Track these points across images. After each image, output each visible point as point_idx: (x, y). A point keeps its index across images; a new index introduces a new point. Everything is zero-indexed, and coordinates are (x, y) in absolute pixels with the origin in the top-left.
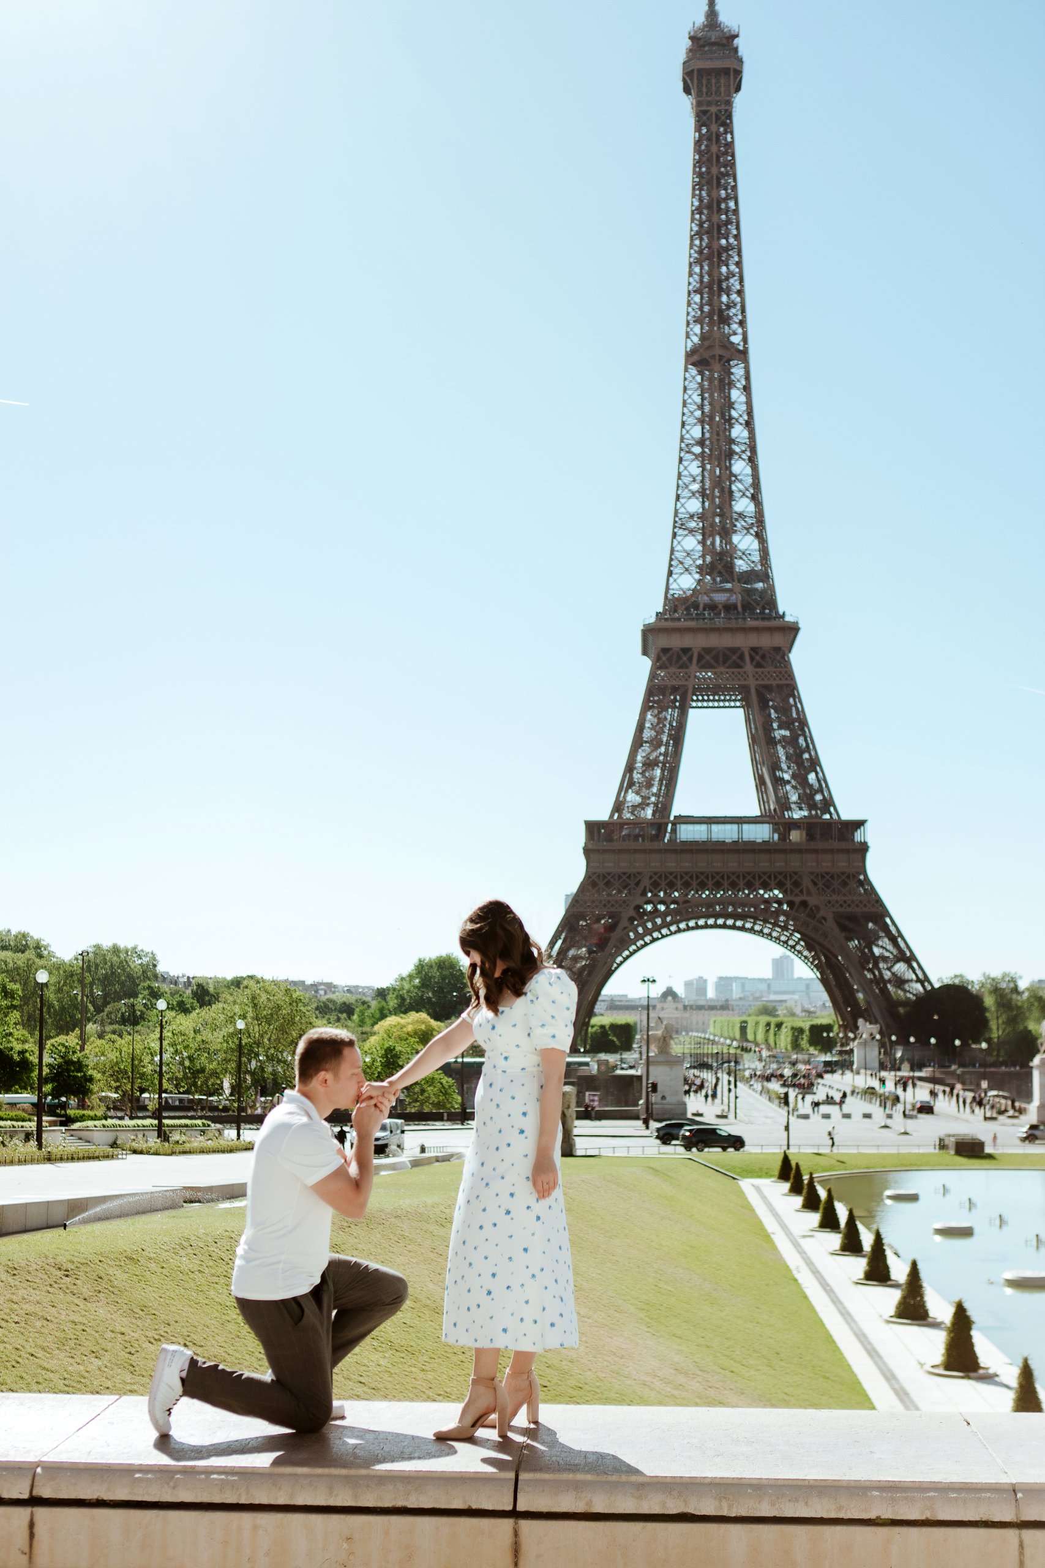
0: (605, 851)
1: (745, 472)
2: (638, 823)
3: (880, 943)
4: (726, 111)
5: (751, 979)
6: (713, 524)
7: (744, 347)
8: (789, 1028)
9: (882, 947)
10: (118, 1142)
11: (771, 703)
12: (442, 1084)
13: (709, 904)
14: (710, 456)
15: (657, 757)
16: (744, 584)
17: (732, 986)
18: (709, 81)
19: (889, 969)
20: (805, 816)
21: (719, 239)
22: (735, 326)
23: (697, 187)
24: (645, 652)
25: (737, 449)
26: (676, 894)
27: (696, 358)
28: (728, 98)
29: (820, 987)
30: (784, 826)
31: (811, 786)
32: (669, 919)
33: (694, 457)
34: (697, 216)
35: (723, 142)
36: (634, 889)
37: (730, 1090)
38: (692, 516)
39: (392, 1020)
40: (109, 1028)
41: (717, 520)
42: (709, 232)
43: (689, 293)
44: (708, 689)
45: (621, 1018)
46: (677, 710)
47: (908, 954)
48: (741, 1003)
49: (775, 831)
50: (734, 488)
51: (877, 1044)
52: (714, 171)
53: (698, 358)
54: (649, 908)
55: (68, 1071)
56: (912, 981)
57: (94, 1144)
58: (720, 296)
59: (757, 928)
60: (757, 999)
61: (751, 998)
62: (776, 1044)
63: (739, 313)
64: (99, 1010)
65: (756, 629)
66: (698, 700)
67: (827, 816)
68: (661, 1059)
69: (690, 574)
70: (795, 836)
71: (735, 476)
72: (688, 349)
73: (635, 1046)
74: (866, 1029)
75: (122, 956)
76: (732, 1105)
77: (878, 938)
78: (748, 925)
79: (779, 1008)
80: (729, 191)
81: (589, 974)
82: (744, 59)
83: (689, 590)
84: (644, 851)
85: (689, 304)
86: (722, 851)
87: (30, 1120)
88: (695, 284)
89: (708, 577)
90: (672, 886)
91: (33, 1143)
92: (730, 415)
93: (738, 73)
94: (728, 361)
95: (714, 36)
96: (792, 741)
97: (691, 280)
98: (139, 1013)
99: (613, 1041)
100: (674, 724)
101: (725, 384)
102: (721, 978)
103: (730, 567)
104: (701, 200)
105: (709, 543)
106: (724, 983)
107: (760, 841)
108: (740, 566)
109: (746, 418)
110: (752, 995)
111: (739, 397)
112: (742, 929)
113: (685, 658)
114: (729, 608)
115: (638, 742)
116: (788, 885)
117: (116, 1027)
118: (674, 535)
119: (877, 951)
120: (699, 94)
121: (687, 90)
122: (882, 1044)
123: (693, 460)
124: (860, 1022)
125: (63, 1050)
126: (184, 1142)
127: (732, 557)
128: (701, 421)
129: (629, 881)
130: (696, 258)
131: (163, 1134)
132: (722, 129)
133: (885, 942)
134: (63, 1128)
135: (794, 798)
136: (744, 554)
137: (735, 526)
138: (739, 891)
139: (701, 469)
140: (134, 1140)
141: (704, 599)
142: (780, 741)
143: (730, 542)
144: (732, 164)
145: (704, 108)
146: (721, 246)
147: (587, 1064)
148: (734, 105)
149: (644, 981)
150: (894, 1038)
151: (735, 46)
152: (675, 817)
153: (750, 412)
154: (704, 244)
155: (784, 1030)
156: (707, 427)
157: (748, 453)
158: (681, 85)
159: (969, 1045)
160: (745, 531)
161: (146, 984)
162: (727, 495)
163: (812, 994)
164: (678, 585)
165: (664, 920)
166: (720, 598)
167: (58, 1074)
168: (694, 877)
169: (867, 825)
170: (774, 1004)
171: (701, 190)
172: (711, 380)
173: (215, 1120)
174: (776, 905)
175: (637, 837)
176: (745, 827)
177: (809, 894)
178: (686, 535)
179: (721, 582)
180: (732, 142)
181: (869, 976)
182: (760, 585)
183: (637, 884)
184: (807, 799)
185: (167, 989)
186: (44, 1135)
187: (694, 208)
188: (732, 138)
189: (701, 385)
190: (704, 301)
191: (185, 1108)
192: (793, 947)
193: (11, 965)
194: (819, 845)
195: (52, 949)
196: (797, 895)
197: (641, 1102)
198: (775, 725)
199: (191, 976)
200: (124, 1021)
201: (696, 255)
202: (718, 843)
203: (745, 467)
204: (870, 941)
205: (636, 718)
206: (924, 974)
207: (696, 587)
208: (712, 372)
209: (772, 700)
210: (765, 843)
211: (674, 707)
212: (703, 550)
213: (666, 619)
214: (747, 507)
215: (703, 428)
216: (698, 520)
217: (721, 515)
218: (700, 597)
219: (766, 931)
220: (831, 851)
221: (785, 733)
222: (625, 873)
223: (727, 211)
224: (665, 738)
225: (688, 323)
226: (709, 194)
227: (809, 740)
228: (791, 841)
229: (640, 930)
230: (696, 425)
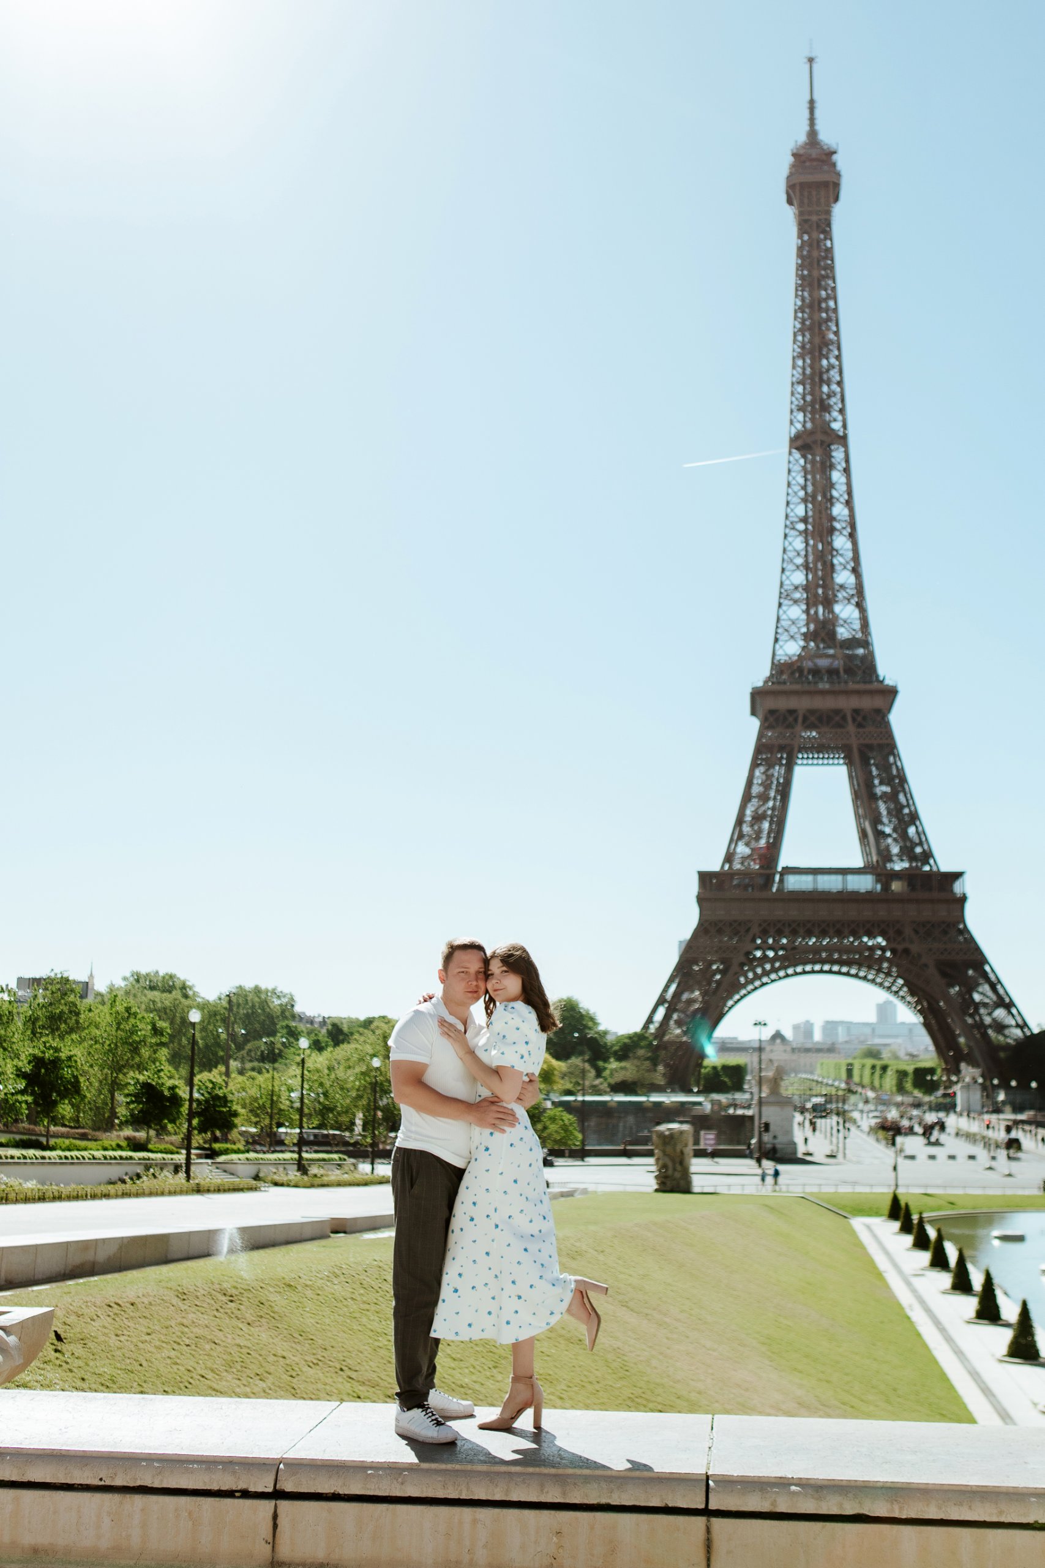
0: (717, 900)
1: (846, 547)
2: (745, 874)
3: (980, 989)
4: (826, 219)
5: (856, 1024)
6: (816, 595)
7: (844, 433)
8: (894, 1070)
9: (982, 993)
10: (261, 1175)
11: (872, 762)
12: (563, 1122)
13: (816, 950)
14: (813, 532)
15: (765, 811)
16: (847, 648)
17: (838, 1029)
18: (810, 193)
19: (990, 1014)
20: (906, 869)
21: (820, 335)
22: (835, 414)
24: (753, 713)
25: (837, 525)
26: (784, 941)
27: (799, 443)
28: (826, 208)
29: (923, 1032)
30: (885, 876)
31: (911, 841)
32: (777, 965)
33: (798, 533)
34: (800, 315)
35: (824, 247)
36: (745, 936)
37: (838, 1130)
38: (796, 588)
40: (248, 1065)
41: (820, 591)
42: (811, 328)
43: (793, 384)
44: (813, 748)
45: (733, 1060)
46: (784, 768)
47: (1007, 1000)
48: (846, 1046)
49: (877, 881)
50: (835, 561)
51: (978, 1088)
52: (815, 273)
53: (802, 443)
54: (758, 954)
55: (214, 1106)
56: (1012, 1026)
57: (238, 1177)
58: (821, 386)
59: (862, 974)
60: (862, 1042)
61: (855, 1042)
62: (881, 1086)
63: (840, 402)
64: (240, 1047)
65: (858, 693)
66: (803, 758)
68: (772, 1099)
69: (796, 641)
70: (896, 886)
71: (837, 551)
72: (792, 436)
73: (746, 1087)
74: (969, 1072)
75: (263, 996)
76: (841, 1145)
77: (978, 985)
78: (853, 971)
79: (885, 1050)
80: (829, 292)
81: (701, 1017)
82: (843, 173)
83: (794, 655)
84: (753, 900)
85: (793, 394)
86: (827, 901)
87: (178, 1153)
88: (797, 376)
89: (812, 644)
90: (780, 933)
91: (182, 1175)
92: (831, 495)
93: (836, 186)
94: (829, 446)
95: (814, 153)
96: (892, 797)
97: (795, 372)
98: (277, 1051)
99: (725, 1082)
100: (781, 781)
101: (827, 466)
102: (828, 1022)
103: (832, 634)
104: (803, 300)
105: (812, 612)
106: (830, 1026)
107: (863, 891)
108: (841, 634)
109: (846, 497)
110: (859, 1036)
111: (840, 478)
112: (848, 974)
113: (791, 719)
114: (832, 672)
115: (747, 798)
116: (891, 933)
117: (256, 1064)
118: (780, 605)
119: (977, 997)
120: (801, 205)
121: (790, 202)
122: (984, 1087)
123: (797, 536)
124: (963, 1066)
125: (210, 1085)
126: (322, 1176)
127: (834, 626)
128: (805, 501)
129: (739, 928)
130: (799, 353)
131: (302, 1168)
132: (822, 236)
133: (986, 988)
134: (209, 1161)
135: (895, 850)
136: (845, 622)
137: (837, 596)
138: (843, 939)
139: (804, 544)
140: (275, 1173)
141: (807, 664)
142: (881, 797)
143: (832, 611)
144: (832, 268)
145: (806, 217)
146: (821, 342)
147: (700, 1104)
148: (833, 214)
149: (756, 1024)
150: (996, 1082)
151: (833, 161)
152: (783, 868)
153: (850, 493)
154: (806, 340)
155: (889, 1072)
156: (810, 506)
157: (849, 530)
158: (784, 197)
160: (847, 602)
161: (284, 1024)
162: (829, 568)
163: (917, 1037)
164: (784, 651)
165: (773, 966)
166: (823, 663)
167: (206, 1109)
168: (801, 924)
169: (966, 877)
170: (878, 1048)
171: (802, 291)
172: (813, 462)
173: (351, 1155)
174: (879, 952)
175: (746, 887)
176: (850, 878)
177: (912, 942)
178: (791, 605)
179: (825, 648)
180: (832, 248)
181: (970, 1021)
182: (860, 651)
183: (748, 930)
184: (908, 851)
185: (304, 1029)
186: (193, 1168)
187: (797, 307)
188: (832, 244)
189: (804, 468)
190: (806, 392)
191: (322, 1143)
192: (896, 992)
193: (159, 1005)
194: (921, 895)
195: (196, 989)
196: (900, 943)
197: (754, 1141)
198: (876, 782)
199: (326, 1016)
200: (263, 1059)
201: (799, 350)
202: (823, 893)
203: (846, 542)
204: (970, 987)
205: (746, 774)
206: (1023, 1020)
207: (800, 654)
208: (813, 455)
209: (873, 758)
210: (868, 893)
211: (781, 765)
212: (808, 619)
213: (773, 683)
214: (848, 579)
215: (806, 507)
216: (802, 591)
217: (824, 587)
218: (804, 662)
219: (870, 977)
220: (932, 901)
221: (886, 789)
222: (735, 921)
223: (827, 310)
224: (772, 794)
225: (792, 411)
226: (810, 295)
227: (909, 795)
228: (892, 891)
229: (750, 975)
230: (799, 503)
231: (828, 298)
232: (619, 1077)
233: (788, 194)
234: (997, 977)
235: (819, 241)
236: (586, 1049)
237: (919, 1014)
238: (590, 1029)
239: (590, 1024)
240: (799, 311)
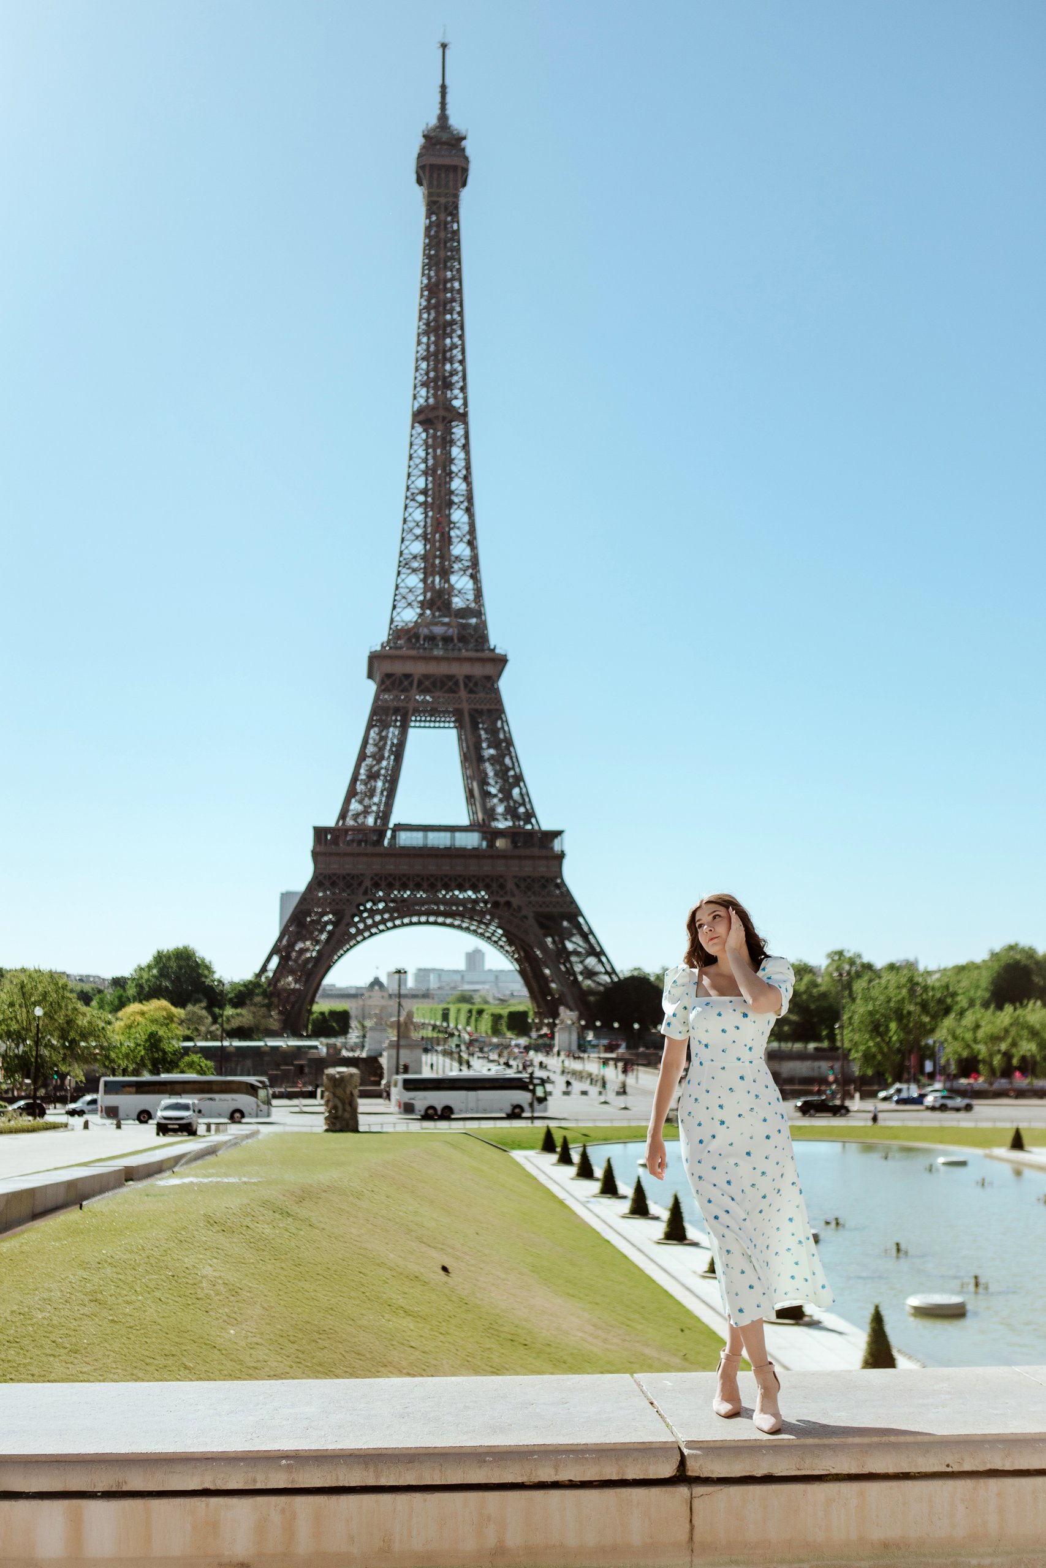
0: (331, 854)
1: (462, 520)
2: (362, 829)
3: (574, 939)
4: (454, 202)
5: (447, 971)
6: (433, 565)
7: (464, 410)
8: (489, 1014)
9: (575, 943)
11: (481, 726)
12: (201, 1067)
14: (433, 503)
15: (379, 770)
16: (462, 618)
17: (429, 977)
18: (439, 175)
19: (582, 962)
20: (510, 827)
21: (445, 314)
22: (456, 392)
23: (426, 267)
24: (370, 676)
25: (456, 499)
26: (393, 894)
27: (422, 417)
28: (455, 192)
29: (518, 978)
30: (491, 835)
31: (515, 802)
32: (386, 916)
33: (417, 505)
34: (426, 293)
35: (450, 229)
36: (357, 889)
38: (415, 557)
39: (134, 1007)
41: (437, 561)
42: (436, 307)
43: (417, 361)
44: (424, 712)
45: (339, 1006)
46: (397, 729)
47: (598, 949)
48: (440, 992)
49: (483, 838)
50: (452, 533)
51: (573, 1029)
52: (442, 254)
53: (424, 417)
54: (369, 905)
56: (601, 973)
58: (444, 365)
59: (465, 925)
60: (453, 989)
61: (447, 988)
62: (479, 1028)
63: (461, 380)
65: (471, 660)
66: (416, 721)
67: (529, 827)
69: (412, 608)
70: (499, 843)
71: (454, 523)
72: (415, 409)
73: (351, 1031)
74: (567, 1015)
77: (573, 935)
78: (457, 923)
79: (475, 997)
80: (455, 273)
81: (314, 966)
82: (471, 159)
83: (411, 622)
84: (366, 855)
85: (417, 370)
86: (436, 856)
88: (421, 352)
89: (428, 612)
90: (391, 887)
92: (450, 470)
93: (465, 171)
94: (450, 422)
95: (445, 137)
96: (497, 760)
97: (419, 349)
99: (333, 1027)
100: (395, 741)
101: (447, 442)
102: (421, 970)
103: (449, 603)
104: (429, 278)
105: (429, 581)
106: (423, 974)
107: (470, 847)
108: (457, 603)
109: (464, 472)
110: (447, 985)
111: (459, 454)
112: (451, 925)
113: (406, 683)
114: (447, 640)
115: (362, 757)
116: (495, 886)
118: (399, 573)
119: (570, 946)
120: (430, 186)
121: (419, 182)
122: (579, 1029)
123: (417, 508)
124: (561, 1009)
127: (450, 595)
128: (425, 473)
129: (351, 882)
130: (424, 330)
132: (449, 219)
133: (577, 939)
135: (500, 809)
136: (460, 592)
137: (453, 567)
138: (437, 891)
139: (424, 515)
141: (424, 631)
142: (489, 759)
143: (448, 581)
144: (458, 250)
145: (435, 199)
146: (446, 321)
147: (316, 1047)
148: (460, 198)
150: (585, 1022)
151: (462, 147)
152: (395, 825)
153: (468, 467)
154: (431, 318)
155: (484, 1016)
156: (430, 479)
157: (466, 504)
158: (414, 177)
159: (649, 1030)
160: (462, 573)
162: (447, 540)
163: (501, 984)
164: (401, 617)
165: (382, 917)
166: (439, 630)
168: (397, 878)
169: (565, 836)
170: (470, 993)
171: (430, 270)
172: (434, 437)
174: (482, 905)
175: (359, 843)
176: (458, 835)
177: (513, 895)
178: (410, 574)
179: (440, 616)
180: (458, 230)
181: (563, 968)
182: (473, 621)
183: (360, 884)
184: (512, 812)
187: (423, 285)
188: (458, 227)
189: (426, 441)
190: (430, 368)
194: (522, 852)
196: (502, 896)
201: (424, 327)
202: (432, 849)
203: (462, 516)
204: (562, 936)
205: (362, 735)
206: (612, 968)
207: (417, 620)
208: (436, 431)
209: (483, 724)
210: (474, 849)
211: (395, 727)
212: (424, 588)
213: (390, 648)
214: (463, 551)
215: (427, 480)
216: (421, 561)
217: (442, 557)
218: (421, 629)
219: (472, 928)
220: (533, 858)
221: (492, 751)
222: (348, 875)
223: (452, 290)
224: (386, 754)
225: (415, 387)
226: (437, 275)
227: (514, 759)
228: (497, 848)
229: (361, 926)
230: (420, 476)
231: (452, 279)
232: (235, 1023)
233: (417, 173)
234: (590, 928)
235: (446, 223)
236: (201, 996)
237: (515, 963)
238: (206, 977)
239: (206, 972)
240: (425, 289)
